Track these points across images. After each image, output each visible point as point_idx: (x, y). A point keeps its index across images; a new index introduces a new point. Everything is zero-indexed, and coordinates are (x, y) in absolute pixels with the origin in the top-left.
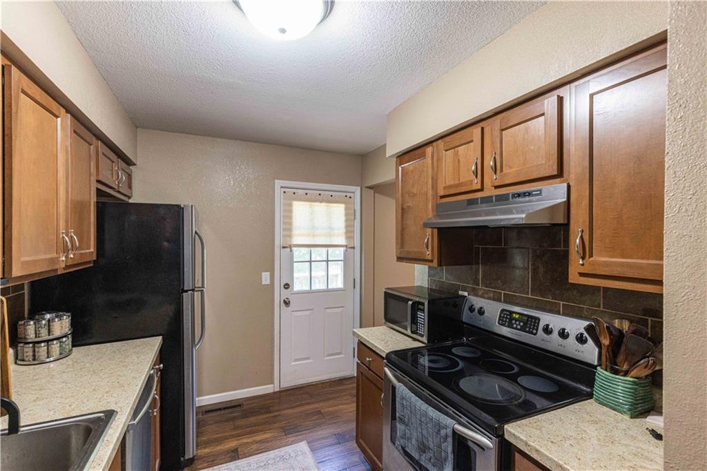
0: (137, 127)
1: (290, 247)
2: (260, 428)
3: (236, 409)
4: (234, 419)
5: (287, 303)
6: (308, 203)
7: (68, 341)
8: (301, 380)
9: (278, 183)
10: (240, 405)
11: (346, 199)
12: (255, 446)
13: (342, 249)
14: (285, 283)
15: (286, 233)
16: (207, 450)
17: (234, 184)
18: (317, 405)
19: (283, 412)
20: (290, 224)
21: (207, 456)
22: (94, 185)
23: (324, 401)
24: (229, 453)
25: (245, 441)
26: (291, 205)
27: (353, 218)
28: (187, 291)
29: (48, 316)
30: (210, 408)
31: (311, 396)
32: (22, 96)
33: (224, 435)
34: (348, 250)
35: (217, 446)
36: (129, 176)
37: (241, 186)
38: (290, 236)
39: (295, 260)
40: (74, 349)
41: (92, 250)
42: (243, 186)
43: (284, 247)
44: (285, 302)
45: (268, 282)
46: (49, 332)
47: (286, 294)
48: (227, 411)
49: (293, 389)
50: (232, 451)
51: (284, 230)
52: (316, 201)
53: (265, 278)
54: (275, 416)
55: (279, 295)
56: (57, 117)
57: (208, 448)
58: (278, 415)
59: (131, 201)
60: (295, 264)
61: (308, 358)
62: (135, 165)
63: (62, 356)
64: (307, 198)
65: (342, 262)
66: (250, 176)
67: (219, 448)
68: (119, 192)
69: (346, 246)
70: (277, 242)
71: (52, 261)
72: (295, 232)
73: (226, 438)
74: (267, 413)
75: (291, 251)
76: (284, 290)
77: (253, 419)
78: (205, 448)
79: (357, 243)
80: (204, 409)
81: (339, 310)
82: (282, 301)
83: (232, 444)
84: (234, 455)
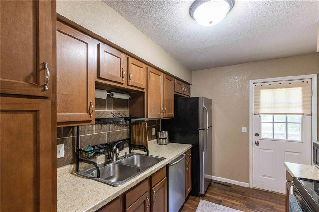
0: (192, 71)
1: (259, 114)
2: (235, 199)
3: (228, 187)
4: (225, 190)
5: (257, 144)
6: (271, 90)
7: (167, 140)
8: (267, 188)
9: (251, 82)
10: (230, 186)
11: (304, 84)
12: (230, 204)
13: (300, 116)
14: (256, 133)
15: (256, 107)
16: (210, 196)
17: (228, 85)
18: (273, 204)
19: (250, 198)
20: (259, 102)
21: (210, 197)
22: (173, 93)
23: (278, 203)
24: (218, 201)
25: (226, 200)
26: (259, 92)
27: (310, 95)
28: (200, 129)
29: (163, 132)
30: (217, 182)
31: (271, 198)
32: (151, 73)
33: (219, 194)
34: (306, 116)
35: (215, 196)
36: (189, 89)
37: (231, 86)
38: (259, 108)
39: (262, 121)
40: (169, 143)
41: (173, 113)
42: (232, 86)
43: (254, 114)
44: (256, 143)
45: (246, 131)
46: (163, 136)
47: (256, 139)
48: (223, 186)
49: (261, 191)
50: (219, 201)
51: (255, 105)
52: (277, 88)
53: (244, 129)
54: (245, 198)
55: (252, 138)
56: (160, 76)
57: (211, 195)
58: (247, 198)
59: (190, 97)
60: (262, 123)
61: (272, 177)
62: (191, 84)
63: (166, 144)
64: (270, 87)
65: (300, 125)
66: (236, 81)
67: (215, 197)
68: (184, 95)
69: (303, 114)
70: (251, 112)
71: (159, 115)
72: (262, 106)
73: (219, 195)
74: (242, 194)
75: (259, 116)
76: (256, 136)
77: (234, 194)
78: (210, 194)
79: (315, 112)
80: (215, 181)
81: (298, 154)
82: (254, 143)
83: (221, 198)
84: (220, 202)
